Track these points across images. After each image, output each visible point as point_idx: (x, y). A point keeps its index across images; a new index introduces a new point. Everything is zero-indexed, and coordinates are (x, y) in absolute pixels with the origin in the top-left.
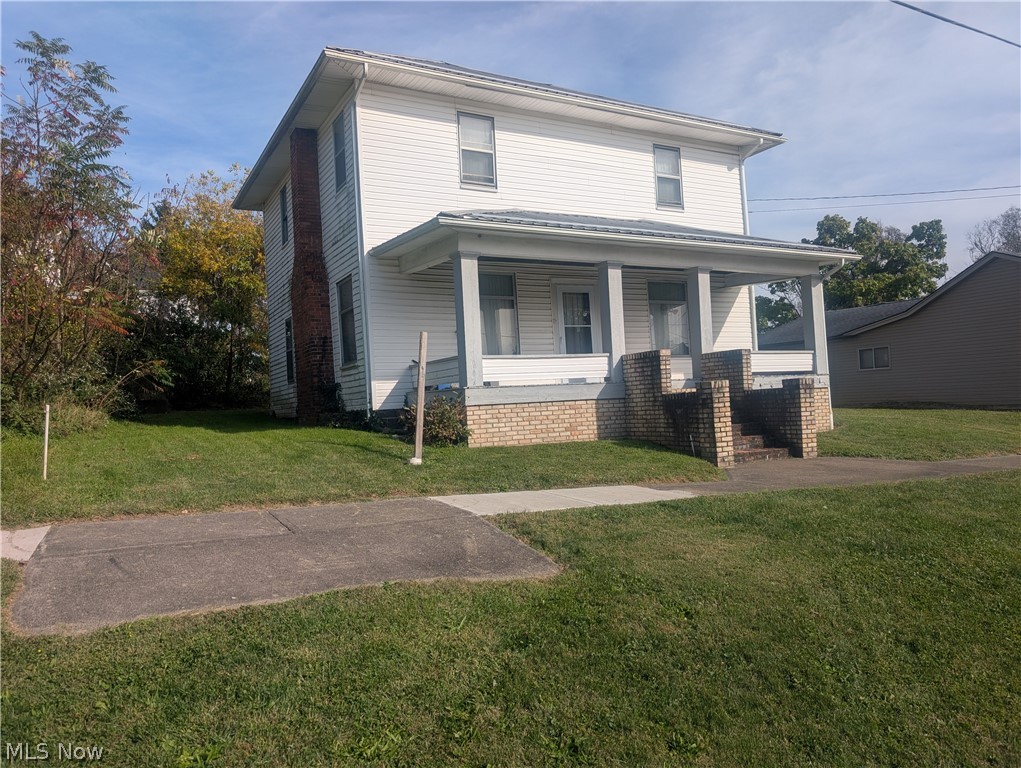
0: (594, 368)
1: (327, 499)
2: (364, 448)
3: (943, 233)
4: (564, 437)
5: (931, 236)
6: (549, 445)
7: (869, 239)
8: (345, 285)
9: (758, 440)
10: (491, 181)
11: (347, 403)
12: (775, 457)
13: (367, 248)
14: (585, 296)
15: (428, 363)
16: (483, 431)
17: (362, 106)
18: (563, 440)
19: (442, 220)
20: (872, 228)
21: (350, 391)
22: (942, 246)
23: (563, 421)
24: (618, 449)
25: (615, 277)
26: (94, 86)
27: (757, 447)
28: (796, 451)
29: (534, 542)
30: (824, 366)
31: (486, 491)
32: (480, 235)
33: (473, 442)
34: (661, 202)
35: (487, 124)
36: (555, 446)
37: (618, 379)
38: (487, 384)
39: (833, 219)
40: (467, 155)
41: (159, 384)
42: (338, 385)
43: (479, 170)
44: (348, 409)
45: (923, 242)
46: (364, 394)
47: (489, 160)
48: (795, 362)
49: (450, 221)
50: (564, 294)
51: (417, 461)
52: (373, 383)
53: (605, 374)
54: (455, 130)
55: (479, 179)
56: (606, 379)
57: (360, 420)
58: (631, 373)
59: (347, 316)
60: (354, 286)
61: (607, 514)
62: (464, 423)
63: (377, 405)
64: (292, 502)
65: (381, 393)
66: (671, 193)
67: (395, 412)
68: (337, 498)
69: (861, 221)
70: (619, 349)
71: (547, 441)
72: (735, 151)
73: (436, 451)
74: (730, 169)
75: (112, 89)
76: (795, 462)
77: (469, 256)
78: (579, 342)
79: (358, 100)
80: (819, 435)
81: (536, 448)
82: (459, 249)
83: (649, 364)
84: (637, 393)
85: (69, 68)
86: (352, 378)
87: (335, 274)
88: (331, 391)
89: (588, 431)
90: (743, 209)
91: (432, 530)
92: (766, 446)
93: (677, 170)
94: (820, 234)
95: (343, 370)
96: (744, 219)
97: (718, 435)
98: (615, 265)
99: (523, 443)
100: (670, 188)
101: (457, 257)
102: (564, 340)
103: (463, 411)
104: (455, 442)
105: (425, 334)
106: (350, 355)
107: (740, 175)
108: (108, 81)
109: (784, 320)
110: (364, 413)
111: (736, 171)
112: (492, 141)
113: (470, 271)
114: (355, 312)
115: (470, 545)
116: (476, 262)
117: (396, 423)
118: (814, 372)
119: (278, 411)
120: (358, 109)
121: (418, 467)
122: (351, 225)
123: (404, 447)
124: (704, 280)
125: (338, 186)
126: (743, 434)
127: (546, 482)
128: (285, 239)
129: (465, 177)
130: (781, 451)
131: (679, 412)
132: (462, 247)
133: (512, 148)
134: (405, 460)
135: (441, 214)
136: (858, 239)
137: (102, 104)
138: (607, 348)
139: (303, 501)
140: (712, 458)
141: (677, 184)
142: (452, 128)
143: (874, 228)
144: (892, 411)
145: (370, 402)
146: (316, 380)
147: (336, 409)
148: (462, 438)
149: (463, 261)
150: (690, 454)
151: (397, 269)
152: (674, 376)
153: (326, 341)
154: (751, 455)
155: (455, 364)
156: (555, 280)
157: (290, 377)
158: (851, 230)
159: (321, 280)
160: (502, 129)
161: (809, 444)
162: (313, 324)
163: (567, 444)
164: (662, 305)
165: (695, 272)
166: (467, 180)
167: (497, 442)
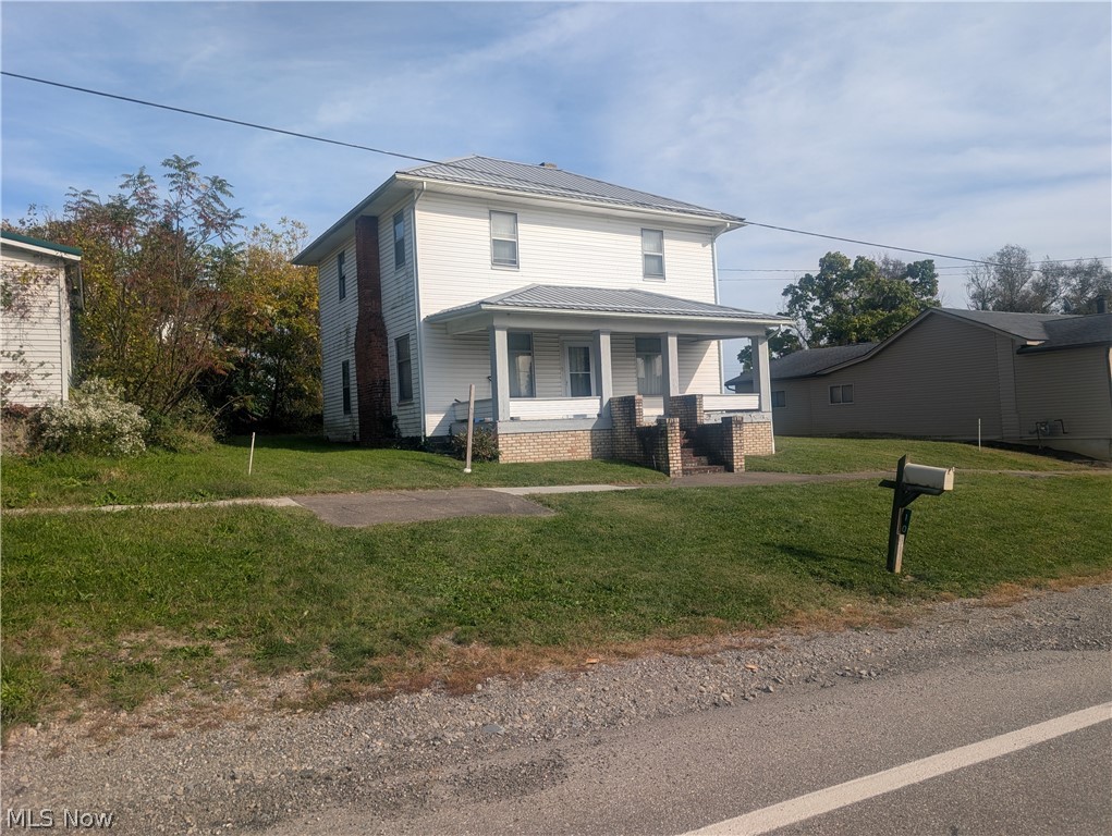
0: (590, 407)
1: (426, 488)
2: (430, 463)
3: (935, 272)
4: (567, 457)
5: (923, 273)
6: (555, 462)
7: (868, 276)
8: (403, 343)
9: (704, 459)
10: (515, 262)
11: (403, 431)
12: (715, 471)
13: (423, 316)
14: (586, 349)
15: (475, 402)
16: (511, 451)
17: (419, 210)
18: (567, 459)
19: (484, 307)
20: (870, 266)
21: (404, 422)
22: (934, 284)
23: (567, 445)
24: (604, 465)
25: (605, 341)
26: (219, 193)
27: (703, 464)
28: (730, 468)
29: (545, 505)
30: (767, 405)
31: (516, 486)
32: (509, 314)
33: (503, 460)
34: (647, 274)
35: (512, 218)
36: (560, 462)
37: (607, 414)
38: (512, 418)
39: (834, 256)
40: (496, 243)
41: (253, 415)
42: (395, 417)
43: (505, 252)
44: (404, 435)
45: (917, 280)
46: (419, 423)
47: (513, 246)
48: (748, 401)
49: (489, 307)
50: (570, 348)
51: (468, 470)
52: (426, 416)
53: (598, 411)
54: (488, 225)
55: (505, 261)
56: (598, 415)
57: (416, 443)
58: (617, 412)
59: (404, 364)
60: (411, 343)
61: (584, 495)
62: (497, 447)
63: (429, 434)
64: (407, 489)
65: (432, 423)
66: (655, 267)
67: (440, 438)
68: (431, 487)
69: (860, 258)
70: (609, 392)
71: (554, 459)
72: (708, 232)
73: (479, 466)
74: (704, 246)
75: (231, 195)
76: (729, 475)
77: (501, 329)
78: (583, 385)
79: (416, 206)
80: (746, 457)
81: (546, 464)
82: (495, 324)
83: (628, 405)
84: (620, 424)
85: (201, 180)
86: (408, 412)
87: (394, 332)
88: (389, 421)
89: (584, 452)
90: (714, 277)
91: (491, 500)
92: (709, 464)
93: (661, 248)
94: (822, 270)
95: (399, 406)
96: (715, 286)
97: (670, 455)
98: (605, 333)
99: (537, 460)
100: (655, 263)
101: (492, 329)
102: (569, 384)
103: (496, 438)
104: (490, 460)
105: (473, 386)
106: (406, 394)
107: (713, 250)
108: (227, 188)
109: (787, 352)
110: (419, 438)
111: (709, 247)
112: (515, 232)
113: (501, 339)
114: (412, 362)
115: (512, 505)
116: (505, 333)
117: (448, 446)
118: (759, 410)
119: (332, 436)
120: (417, 212)
121: (470, 474)
122: (410, 296)
123: (458, 463)
124: (672, 342)
125: (397, 265)
126: (695, 456)
127: (552, 482)
128: (343, 295)
129: (495, 260)
130: (719, 467)
131: (647, 439)
132: (496, 323)
133: (532, 237)
134: (460, 470)
135: (482, 302)
136: (858, 276)
137: (225, 208)
138: (600, 393)
139: (413, 488)
140: (667, 471)
141: (660, 259)
142: (486, 223)
143: (871, 265)
144: (808, 439)
145: (424, 430)
146: (378, 412)
147: (393, 436)
148: (495, 457)
149: (496, 332)
150: (653, 468)
151: (444, 331)
152: (646, 412)
153: (385, 383)
154: (696, 470)
155: (490, 404)
156: (562, 338)
157: (347, 408)
158: (851, 266)
159: (382, 336)
160: (522, 222)
161: (739, 464)
162: (376, 369)
163: (568, 462)
164: (647, 356)
165: (666, 335)
166: (497, 262)
167: (519, 460)
